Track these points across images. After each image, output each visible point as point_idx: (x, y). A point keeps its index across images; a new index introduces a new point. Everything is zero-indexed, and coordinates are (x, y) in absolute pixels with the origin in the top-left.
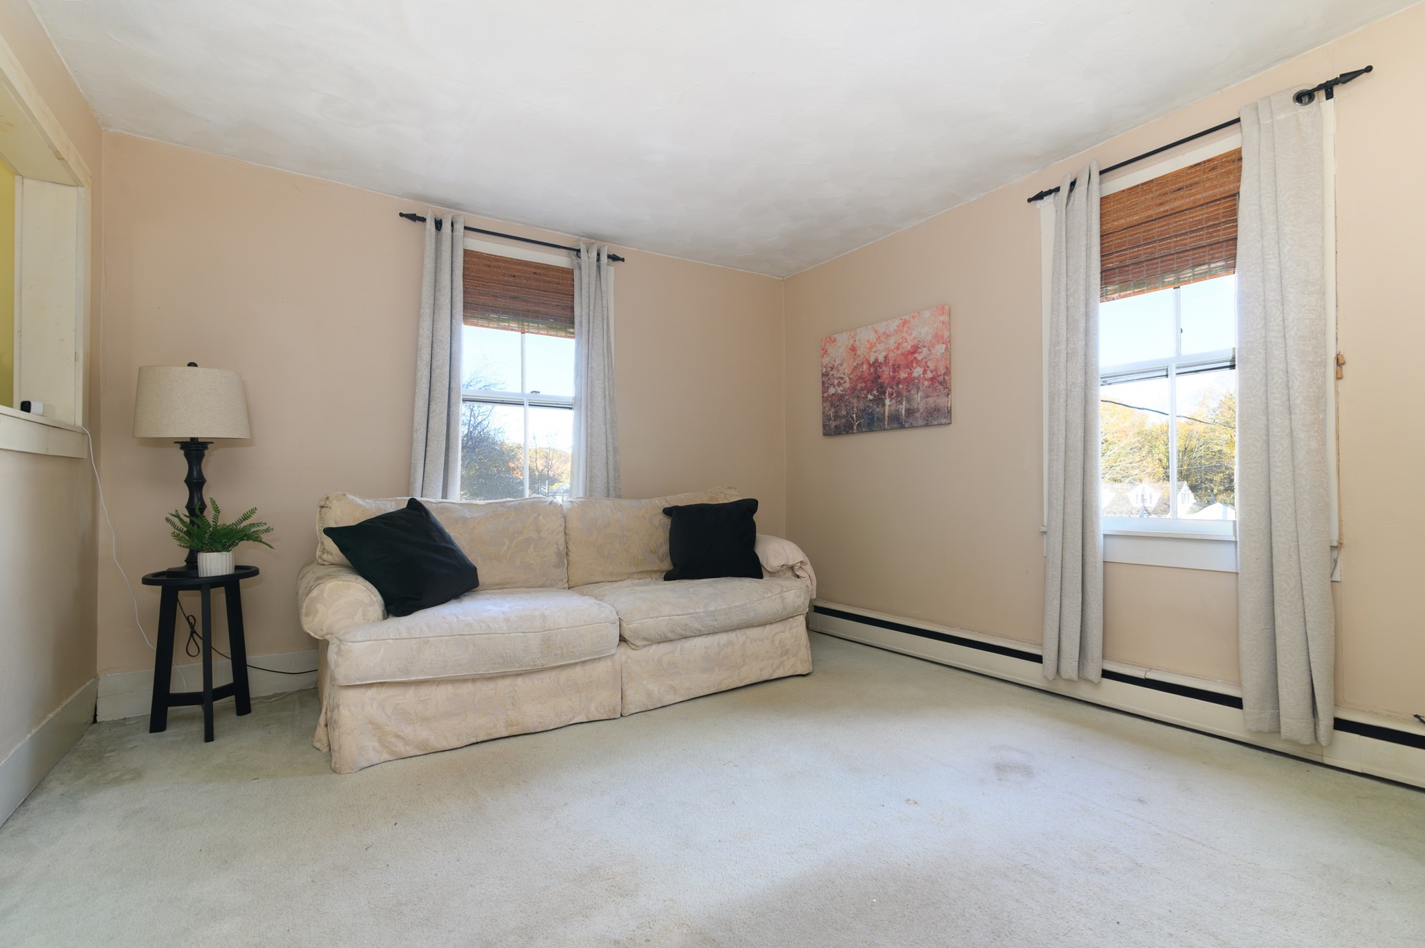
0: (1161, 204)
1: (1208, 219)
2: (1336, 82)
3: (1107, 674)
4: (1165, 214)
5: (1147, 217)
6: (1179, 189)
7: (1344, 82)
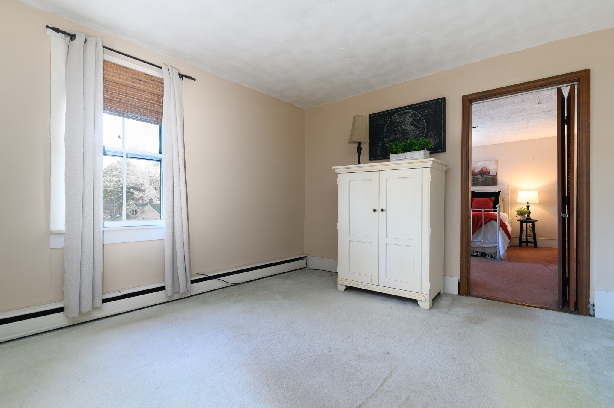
0: (133, 82)
1: (152, 100)
2: (186, 76)
3: (105, 301)
4: (134, 87)
5: (126, 84)
6: (140, 80)
7: (189, 79)
